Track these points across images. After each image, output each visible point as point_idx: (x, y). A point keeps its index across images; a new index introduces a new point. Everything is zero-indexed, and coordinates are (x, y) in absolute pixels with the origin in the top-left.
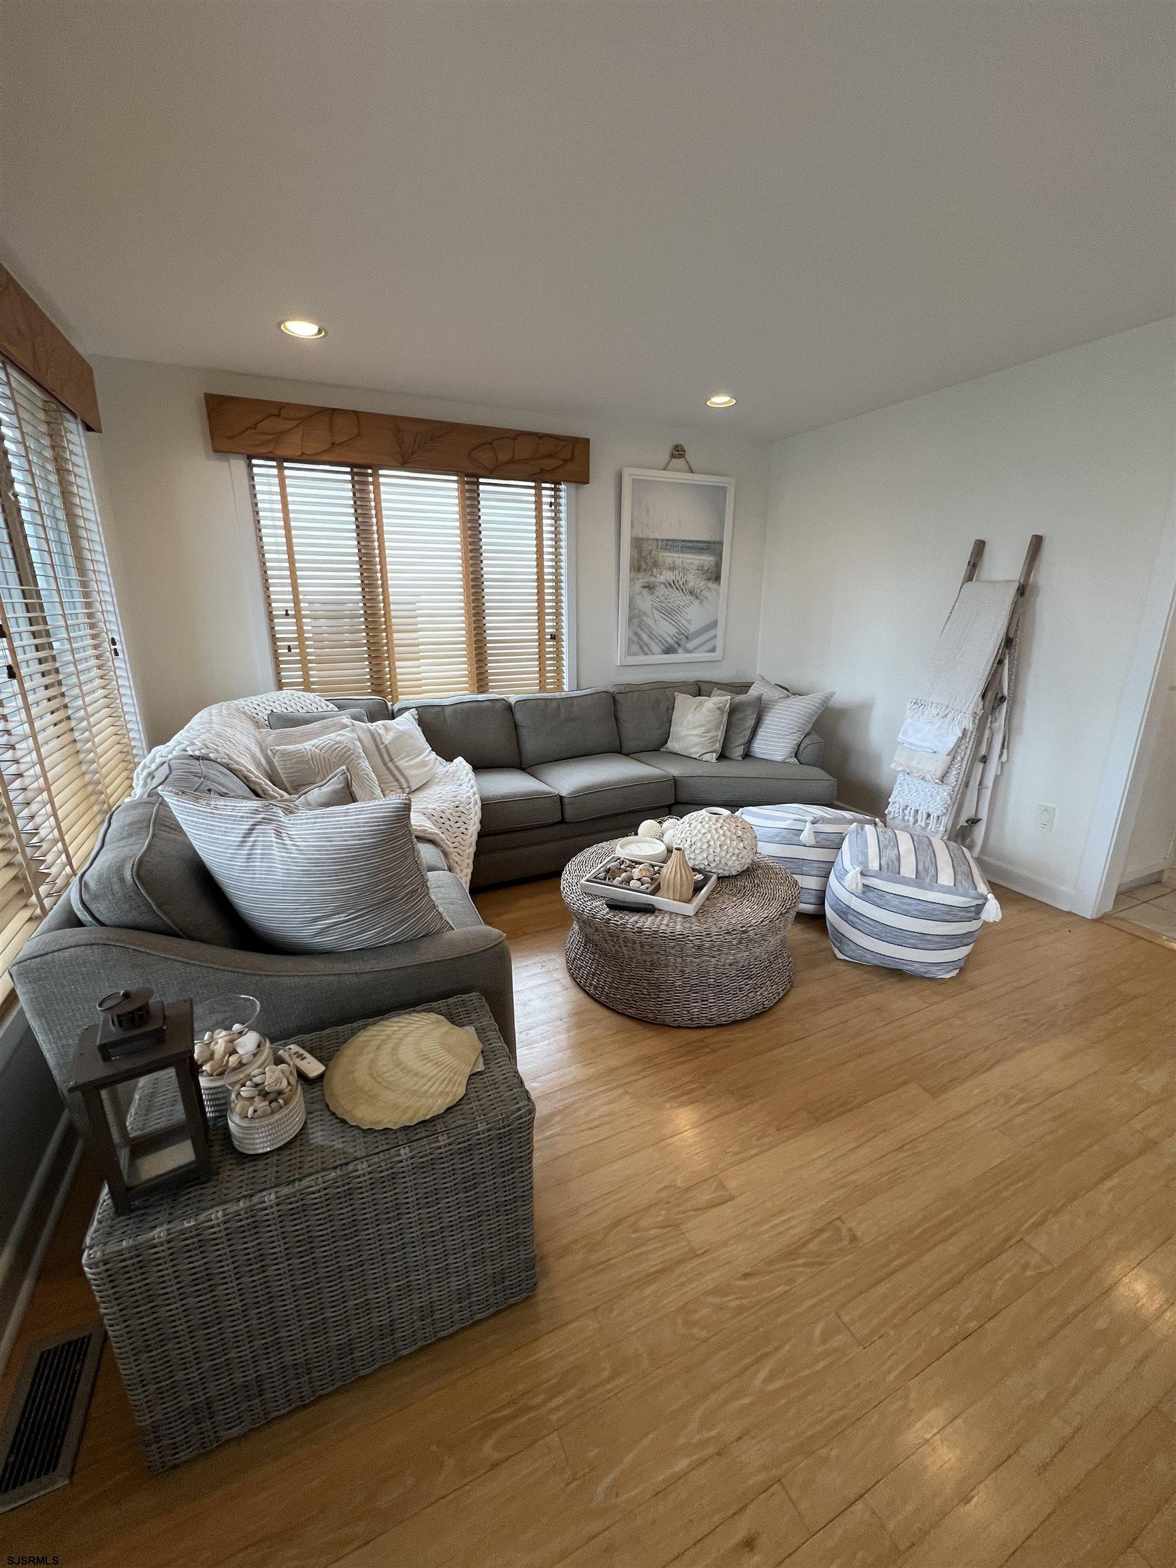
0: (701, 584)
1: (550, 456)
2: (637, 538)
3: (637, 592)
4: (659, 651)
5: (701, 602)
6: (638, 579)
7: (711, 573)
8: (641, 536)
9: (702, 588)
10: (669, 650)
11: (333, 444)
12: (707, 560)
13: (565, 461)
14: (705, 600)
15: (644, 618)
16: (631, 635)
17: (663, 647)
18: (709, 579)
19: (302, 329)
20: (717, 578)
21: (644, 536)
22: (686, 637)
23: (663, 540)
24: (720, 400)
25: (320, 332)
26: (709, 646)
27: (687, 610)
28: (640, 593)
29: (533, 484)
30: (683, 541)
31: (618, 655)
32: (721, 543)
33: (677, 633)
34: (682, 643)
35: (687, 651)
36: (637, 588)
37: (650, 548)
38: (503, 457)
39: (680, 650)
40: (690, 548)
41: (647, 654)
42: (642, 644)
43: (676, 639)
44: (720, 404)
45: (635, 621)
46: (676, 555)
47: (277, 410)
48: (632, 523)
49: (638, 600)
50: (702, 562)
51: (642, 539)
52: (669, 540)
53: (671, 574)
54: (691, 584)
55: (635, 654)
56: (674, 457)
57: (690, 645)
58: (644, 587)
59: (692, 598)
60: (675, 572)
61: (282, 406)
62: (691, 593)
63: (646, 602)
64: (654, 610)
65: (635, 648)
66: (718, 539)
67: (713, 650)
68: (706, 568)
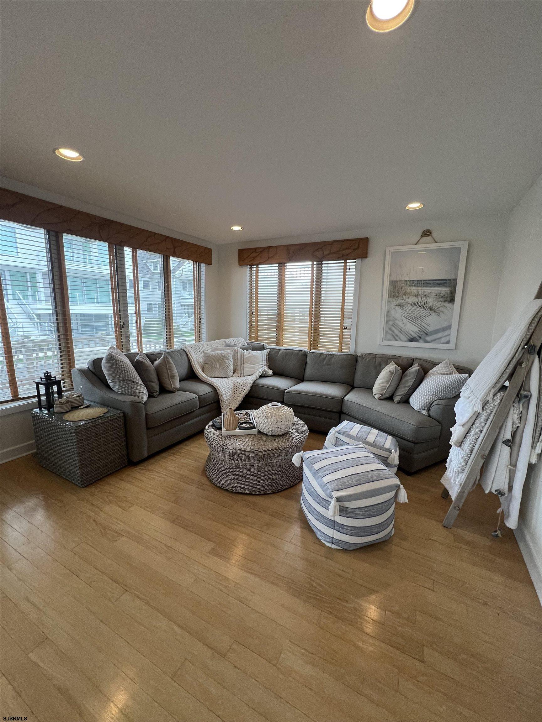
0: (438, 304)
1: (347, 249)
2: (393, 281)
3: (392, 308)
4: (406, 339)
5: (438, 315)
6: (393, 301)
7: (447, 297)
8: (396, 280)
9: (439, 306)
10: (412, 340)
11: (268, 258)
12: (444, 290)
13: (354, 250)
14: (441, 313)
15: (397, 322)
16: (387, 329)
17: (408, 338)
18: (445, 301)
19: (237, 228)
20: (452, 300)
21: (398, 279)
22: (426, 333)
23: (411, 281)
24: (414, 206)
25: (242, 228)
26: (446, 339)
27: (427, 318)
28: (394, 309)
29: (343, 261)
30: (424, 280)
31: (379, 339)
32: (455, 280)
33: (419, 331)
34: (422, 337)
35: (426, 341)
36: (393, 306)
37: (402, 285)
38: (326, 252)
39: (421, 341)
40: (430, 284)
41: (397, 340)
42: (394, 335)
43: (418, 334)
44: (414, 208)
45: (391, 323)
46: (420, 288)
47: (254, 250)
48: (390, 274)
49: (393, 312)
50: (439, 291)
51: (396, 281)
52: (414, 281)
53: (416, 298)
54: (431, 304)
55: (390, 340)
56: (423, 237)
57: (428, 338)
58: (396, 305)
59: (431, 312)
60: (419, 297)
61: (256, 249)
62: (430, 309)
63: (398, 313)
64: (403, 318)
65: (389, 336)
66: (453, 277)
67: (448, 343)
68: (442, 295)
